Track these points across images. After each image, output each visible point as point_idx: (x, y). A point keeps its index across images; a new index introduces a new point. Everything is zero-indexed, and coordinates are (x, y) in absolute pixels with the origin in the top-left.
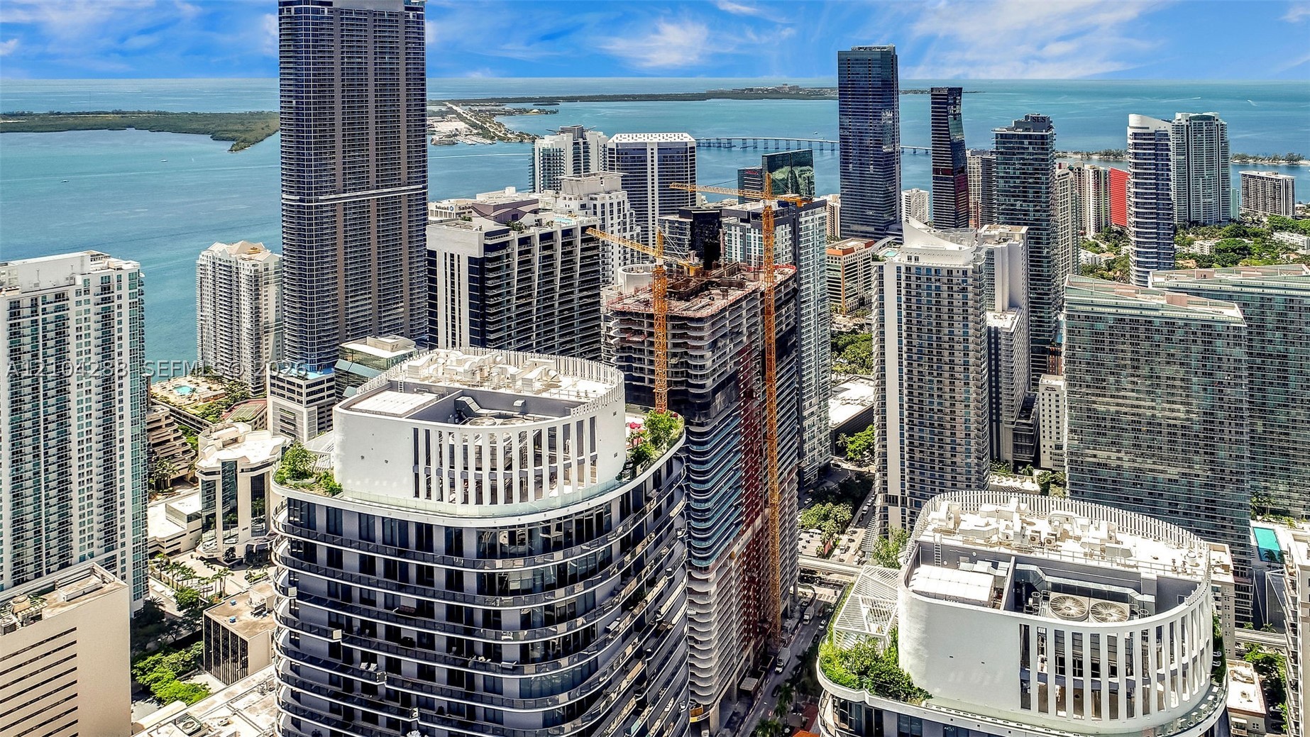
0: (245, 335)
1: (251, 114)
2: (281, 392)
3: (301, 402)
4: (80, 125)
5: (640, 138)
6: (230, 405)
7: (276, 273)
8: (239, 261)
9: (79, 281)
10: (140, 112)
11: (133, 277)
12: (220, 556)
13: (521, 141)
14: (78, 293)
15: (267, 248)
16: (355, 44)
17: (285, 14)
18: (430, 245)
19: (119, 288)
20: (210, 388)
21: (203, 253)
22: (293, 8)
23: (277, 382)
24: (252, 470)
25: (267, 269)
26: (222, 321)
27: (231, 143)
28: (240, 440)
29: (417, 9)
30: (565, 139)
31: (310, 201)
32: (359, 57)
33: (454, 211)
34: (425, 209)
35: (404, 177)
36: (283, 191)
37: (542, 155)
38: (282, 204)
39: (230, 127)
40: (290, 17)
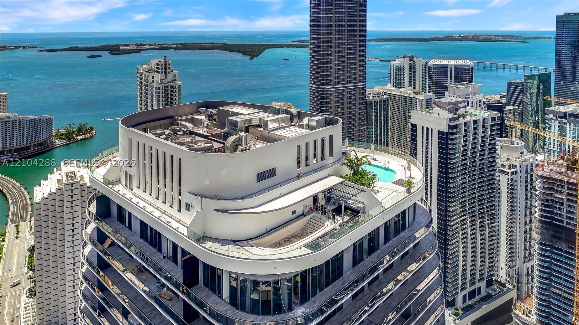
1: (253, 45)
4: (202, 48)
5: (445, 62)
16: (340, 15)
18: (412, 121)
27: (249, 56)
30: (406, 61)
31: (323, 89)
32: (342, 22)
33: (371, 96)
34: (365, 95)
35: (358, 79)
36: (310, 83)
37: (395, 68)
38: (310, 89)
39: (248, 50)
40: (315, 3)
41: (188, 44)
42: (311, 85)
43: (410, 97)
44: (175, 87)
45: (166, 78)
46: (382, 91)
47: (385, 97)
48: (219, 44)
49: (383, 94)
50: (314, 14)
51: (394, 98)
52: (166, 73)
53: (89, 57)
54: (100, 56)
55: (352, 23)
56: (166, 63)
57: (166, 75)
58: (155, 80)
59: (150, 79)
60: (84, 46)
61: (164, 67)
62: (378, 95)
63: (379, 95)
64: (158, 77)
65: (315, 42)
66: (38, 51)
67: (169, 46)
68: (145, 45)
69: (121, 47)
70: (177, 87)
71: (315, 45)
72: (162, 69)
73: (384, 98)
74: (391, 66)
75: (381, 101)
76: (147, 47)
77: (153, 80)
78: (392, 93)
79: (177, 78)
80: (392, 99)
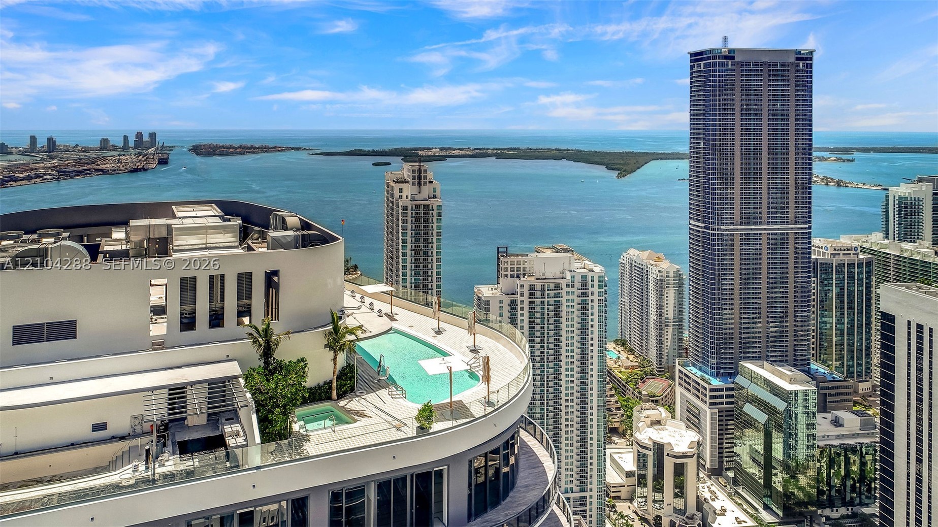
0: (652, 324)
1: (627, 153)
2: (687, 386)
3: (705, 402)
6: (643, 378)
7: (674, 280)
8: (649, 266)
9: (568, 277)
10: (568, 150)
11: (601, 278)
12: (650, 518)
13: (827, 184)
14: (568, 285)
15: (666, 259)
16: (752, 93)
17: (696, 69)
18: (884, 306)
19: (592, 286)
20: (628, 358)
21: (624, 254)
22: (702, 63)
23: (684, 377)
24: (675, 457)
25: (668, 276)
26: (636, 309)
27: (617, 172)
28: (663, 422)
29: (806, 59)
30: (924, 188)
31: (714, 229)
32: (755, 105)
33: (829, 252)
34: (809, 248)
35: (791, 216)
36: (690, 218)
37: (897, 202)
38: (690, 229)
39: (616, 161)
40: (700, 71)
41: (519, 149)
42: (692, 222)
43: (925, 262)
44: (432, 207)
45: (420, 193)
46: (856, 244)
47: (861, 257)
48: (570, 150)
49: (858, 251)
50: (697, 91)
51: (888, 260)
52: (420, 184)
53: (375, 164)
54: (389, 164)
55: (778, 107)
56: (420, 169)
57: (420, 187)
58: (404, 195)
59: (397, 194)
60: (370, 149)
61: (416, 175)
62: (845, 252)
63: (848, 252)
64: (408, 190)
65: (700, 143)
66: (312, 154)
67: (490, 151)
68: (454, 150)
69: (419, 152)
70: (435, 208)
71: (700, 148)
72: (414, 178)
73: (859, 260)
74: (887, 196)
75: (851, 265)
76: (456, 152)
77: (401, 194)
78: (883, 251)
79: (438, 193)
80: (883, 263)
